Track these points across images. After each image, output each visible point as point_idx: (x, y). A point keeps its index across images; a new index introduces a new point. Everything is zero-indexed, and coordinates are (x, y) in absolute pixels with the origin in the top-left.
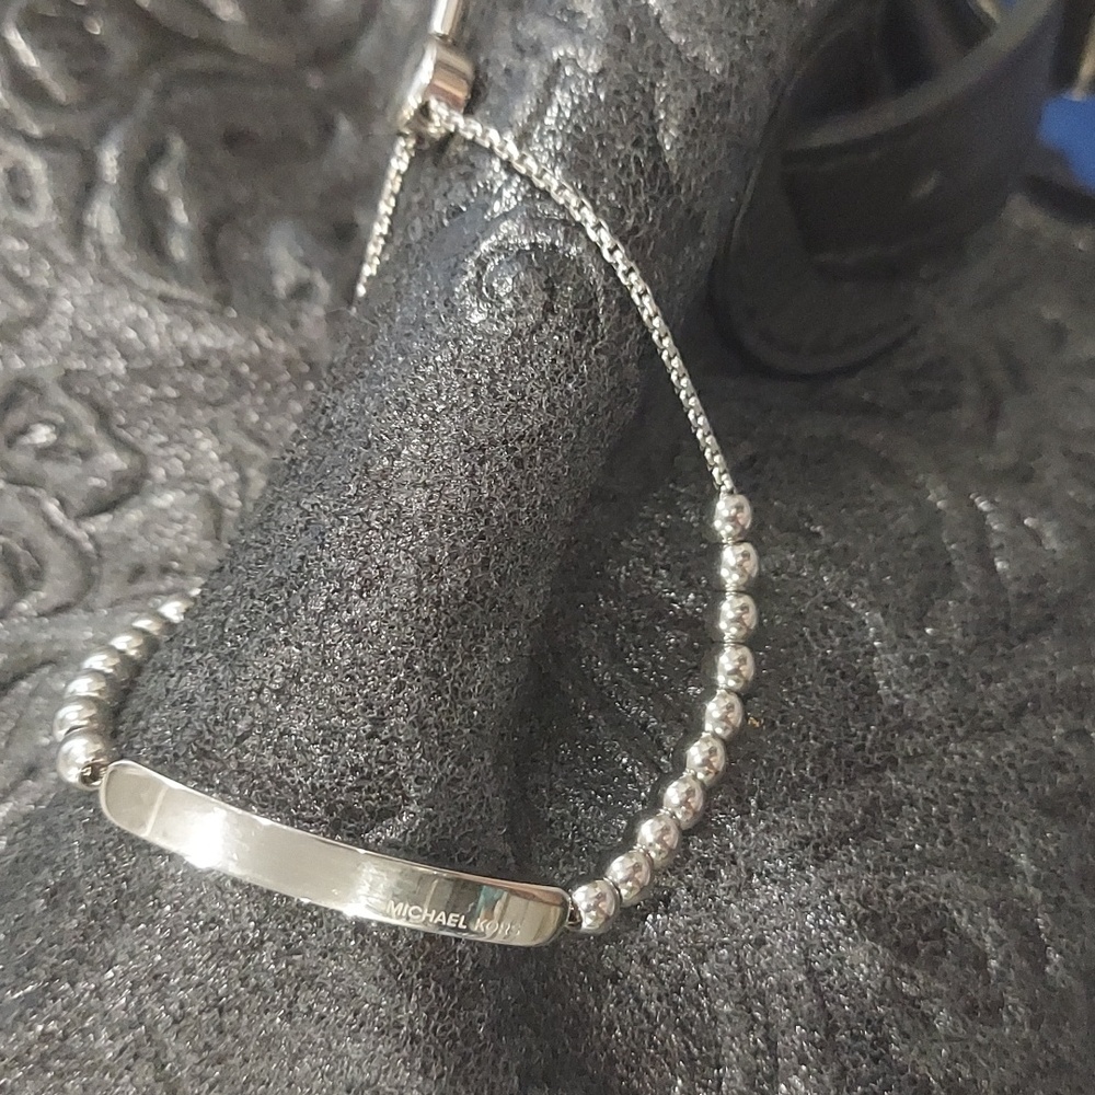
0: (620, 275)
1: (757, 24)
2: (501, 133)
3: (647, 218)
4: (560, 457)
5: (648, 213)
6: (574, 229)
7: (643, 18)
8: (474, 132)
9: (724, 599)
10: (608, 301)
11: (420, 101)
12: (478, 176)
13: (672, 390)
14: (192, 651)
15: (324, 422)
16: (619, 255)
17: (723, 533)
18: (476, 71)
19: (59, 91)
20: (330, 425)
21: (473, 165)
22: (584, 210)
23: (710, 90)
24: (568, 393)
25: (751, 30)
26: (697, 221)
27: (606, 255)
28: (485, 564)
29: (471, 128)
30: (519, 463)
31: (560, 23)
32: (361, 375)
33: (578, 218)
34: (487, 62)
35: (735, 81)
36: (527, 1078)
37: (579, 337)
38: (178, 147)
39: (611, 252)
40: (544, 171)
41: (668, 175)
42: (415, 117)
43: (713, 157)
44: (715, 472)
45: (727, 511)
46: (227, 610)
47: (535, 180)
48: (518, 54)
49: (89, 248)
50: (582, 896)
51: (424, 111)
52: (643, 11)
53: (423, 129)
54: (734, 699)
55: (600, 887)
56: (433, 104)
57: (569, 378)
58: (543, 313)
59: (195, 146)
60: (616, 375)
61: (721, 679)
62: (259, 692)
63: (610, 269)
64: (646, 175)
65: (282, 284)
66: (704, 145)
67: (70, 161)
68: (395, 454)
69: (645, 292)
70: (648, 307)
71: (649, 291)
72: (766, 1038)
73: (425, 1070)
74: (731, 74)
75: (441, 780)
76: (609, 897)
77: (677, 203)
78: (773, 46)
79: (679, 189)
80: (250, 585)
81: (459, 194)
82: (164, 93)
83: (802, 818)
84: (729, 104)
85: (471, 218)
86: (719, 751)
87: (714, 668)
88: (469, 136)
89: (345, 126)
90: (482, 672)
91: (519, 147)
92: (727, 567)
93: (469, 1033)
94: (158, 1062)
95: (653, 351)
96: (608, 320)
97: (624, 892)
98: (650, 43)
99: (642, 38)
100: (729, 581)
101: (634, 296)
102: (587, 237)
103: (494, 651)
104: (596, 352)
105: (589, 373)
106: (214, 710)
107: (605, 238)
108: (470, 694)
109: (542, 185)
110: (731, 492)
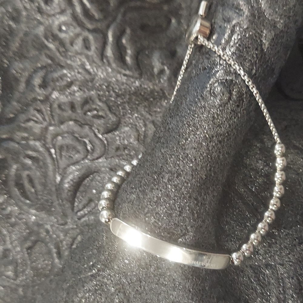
0: (250, 88)
1: (293, 12)
2: (218, 47)
3: (259, 71)
4: (232, 140)
5: (259, 70)
6: (238, 75)
7: (260, 11)
8: (211, 46)
9: (276, 172)
10: (247, 96)
11: (196, 35)
12: (211, 58)
13: (264, 117)
14: (133, 188)
15: (167, 127)
16: (250, 83)
17: (277, 154)
18: (211, 25)
19: (97, 15)
20: (169, 128)
21: (210, 55)
22: (241, 71)
23: (278, 33)
24: (235, 122)
25: (291, 14)
26: (273, 70)
27: (246, 83)
28: (210, 170)
29: (209, 45)
30: (220, 142)
31: (235, 12)
32: (178, 115)
33: (239, 73)
34: (214, 23)
35: (286, 29)
36: (218, 299)
37: (238, 106)
38: (128, 31)
39: (248, 82)
40: (230, 59)
41: (265, 58)
42: (194, 40)
43: (278, 52)
44: (275, 137)
45: (278, 149)
46: (142, 178)
47: (227, 61)
48: (224, 21)
49: (105, 61)
50: (234, 255)
51: (197, 38)
52: (260, 9)
53: (196, 43)
54: (278, 200)
55: (239, 253)
56: (199, 37)
57: (235, 118)
58: (228, 100)
59: (133, 30)
60: (248, 115)
61: (275, 194)
62: (150, 202)
63: (248, 87)
64: (259, 59)
65: (156, 70)
66: (276, 49)
67: (100, 36)
68: (186, 139)
69: (257, 93)
70: (258, 97)
71: (258, 92)
72: (283, 290)
73: (192, 299)
74: (285, 27)
75: (197, 227)
76: (242, 256)
77: (267, 66)
78: (297, 18)
79: (268, 62)
80: (148, 172)
81: (206, 63)
82: (124, 14)
83: (296, 232)
84: (284, 36)
85: (209, 72)
86: (273, 214)
87: (273, 191)
88: (209, 47)
89: (173, 21)
90: (209, 198)
91: (223, 51)
92: (278, 163)
93: (204, 289)
94: (124, 293)
95: (259, 108)
96: (246, 101)
97: (246, 254)
98: (261, 19)
99: (259, 18)
100: (278, 167)
101: (254, 94)
102: (241, 78)
103: (212, 192)
104: (243, 110)
105: (241, 116)
106: (139, 205)
107: (246, 78)
108: (206, 204)
109: (229, 63)
110: (279, 143)
